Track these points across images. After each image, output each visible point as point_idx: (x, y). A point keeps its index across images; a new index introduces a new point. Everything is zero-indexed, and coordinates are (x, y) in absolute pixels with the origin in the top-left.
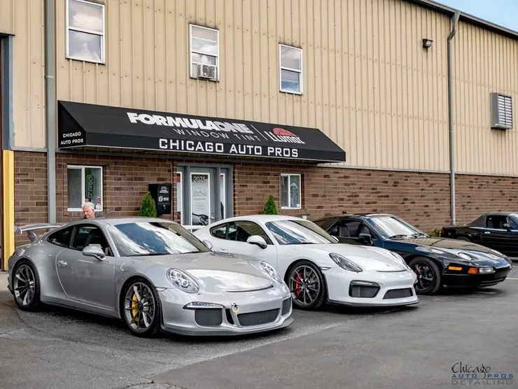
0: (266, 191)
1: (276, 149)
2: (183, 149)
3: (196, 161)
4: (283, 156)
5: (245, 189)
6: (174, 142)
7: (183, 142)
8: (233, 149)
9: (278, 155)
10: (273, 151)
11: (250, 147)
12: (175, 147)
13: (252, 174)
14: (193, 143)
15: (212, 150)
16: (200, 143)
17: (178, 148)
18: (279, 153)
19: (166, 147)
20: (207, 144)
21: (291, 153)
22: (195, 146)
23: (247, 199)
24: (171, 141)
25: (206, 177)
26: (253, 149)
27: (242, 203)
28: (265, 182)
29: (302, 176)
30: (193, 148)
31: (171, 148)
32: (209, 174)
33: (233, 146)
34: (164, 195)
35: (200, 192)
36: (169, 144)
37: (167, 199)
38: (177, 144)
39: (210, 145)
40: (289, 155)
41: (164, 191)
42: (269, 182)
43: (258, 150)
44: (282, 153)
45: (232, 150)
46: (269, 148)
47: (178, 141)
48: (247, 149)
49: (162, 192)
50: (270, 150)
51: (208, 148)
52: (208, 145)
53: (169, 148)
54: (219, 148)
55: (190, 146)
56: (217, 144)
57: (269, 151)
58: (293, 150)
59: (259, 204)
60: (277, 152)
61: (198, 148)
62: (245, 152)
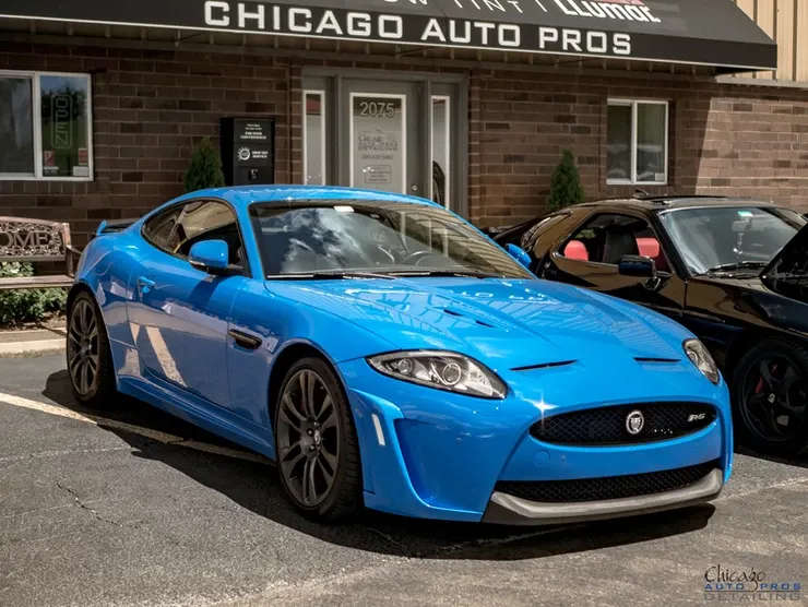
0: (564, 140)
1: (566, 32)
2: (277, 26)
3: (360, 65)
4: (585, 50)
5: (501, 133)
6: (251, 8)
7: (276, 10)
8: (432, 29)
9: (571, 49)
10: (555, 39)
11: (485, 27)
12: (251, 24)
13: (524, 97)
14: (308, 14)
15: (368, 32)
16: (329, 14)
17: (261, 25)
18: (574, 42)
19: (226, 21)
20: (351, 16)
21: (610, 44)
22: (315, 21)
23: (508, 159)
24: (241, 7)
25: (397, 103)
26: (493, 34)
27: (491, 169)
28: (560, 119)
29: (672, 106)
30: (308, 27)
31: (242, 23)
32: (403, 97)
33: (433, 22)
34: (254, 145)
35: (379, 140)
36: (233, 15)
37: (263, 154)
38: (260, 16)
39: (363, 20)
40: (604, 49)
41: (254, 133)
42: (571, 119)
43: (509, 35)
44: (583, 44)
45: (428, 33)
46: (542, 30)
47: (261, 8)
48: (476, 33)
49: (248, 135)
50: (545, 35)
51: (356, 27)
52: (356, 21)
53: (234, 23)
54: (390, 27)
55: (300, 20)
56: (382, 19)
57: (543, 39)
58: (616, 36)
59: (542, 170)
60: (566, 41)
61: (323, 25)
62: (467, 39)
